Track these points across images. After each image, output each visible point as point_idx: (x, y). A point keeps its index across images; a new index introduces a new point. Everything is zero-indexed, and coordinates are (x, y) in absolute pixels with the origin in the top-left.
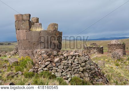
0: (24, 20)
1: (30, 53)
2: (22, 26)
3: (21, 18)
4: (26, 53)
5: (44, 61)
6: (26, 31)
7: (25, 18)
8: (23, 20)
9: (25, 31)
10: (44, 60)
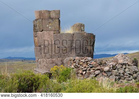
0: (52, 19)
1: (59, 63)
2: (47, 26)
3: (47, 15)
4: (53, 62)
5: (94, 70)
6: (54, 33)
7: (53, 15)
8: (50, 18)
9: (52, 32)
10: (93, 68)
